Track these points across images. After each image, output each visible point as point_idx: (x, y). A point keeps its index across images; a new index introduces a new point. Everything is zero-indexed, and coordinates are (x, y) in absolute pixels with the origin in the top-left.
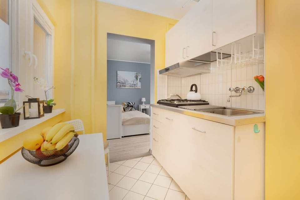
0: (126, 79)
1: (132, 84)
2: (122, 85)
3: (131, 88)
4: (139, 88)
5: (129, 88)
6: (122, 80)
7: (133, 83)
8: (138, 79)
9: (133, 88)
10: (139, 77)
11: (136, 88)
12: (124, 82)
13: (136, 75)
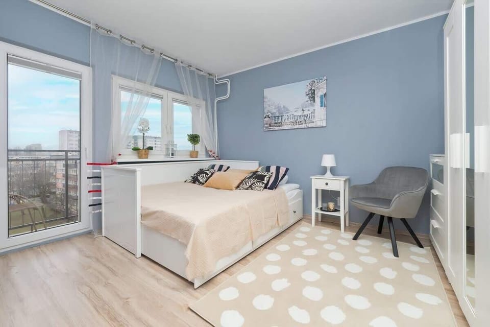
0: (282, 106)
1: (300, 116)
2: (274, 121)
3: (295, 127)
4: (319, 124)
5: (290, 127)
6: (274, 111)
7: (300, 113)
8: (318, 100)
9: (303, 126)
10: (319, 94)
11: (311, 125)
12: (277, 114)
13: (309, 87)
